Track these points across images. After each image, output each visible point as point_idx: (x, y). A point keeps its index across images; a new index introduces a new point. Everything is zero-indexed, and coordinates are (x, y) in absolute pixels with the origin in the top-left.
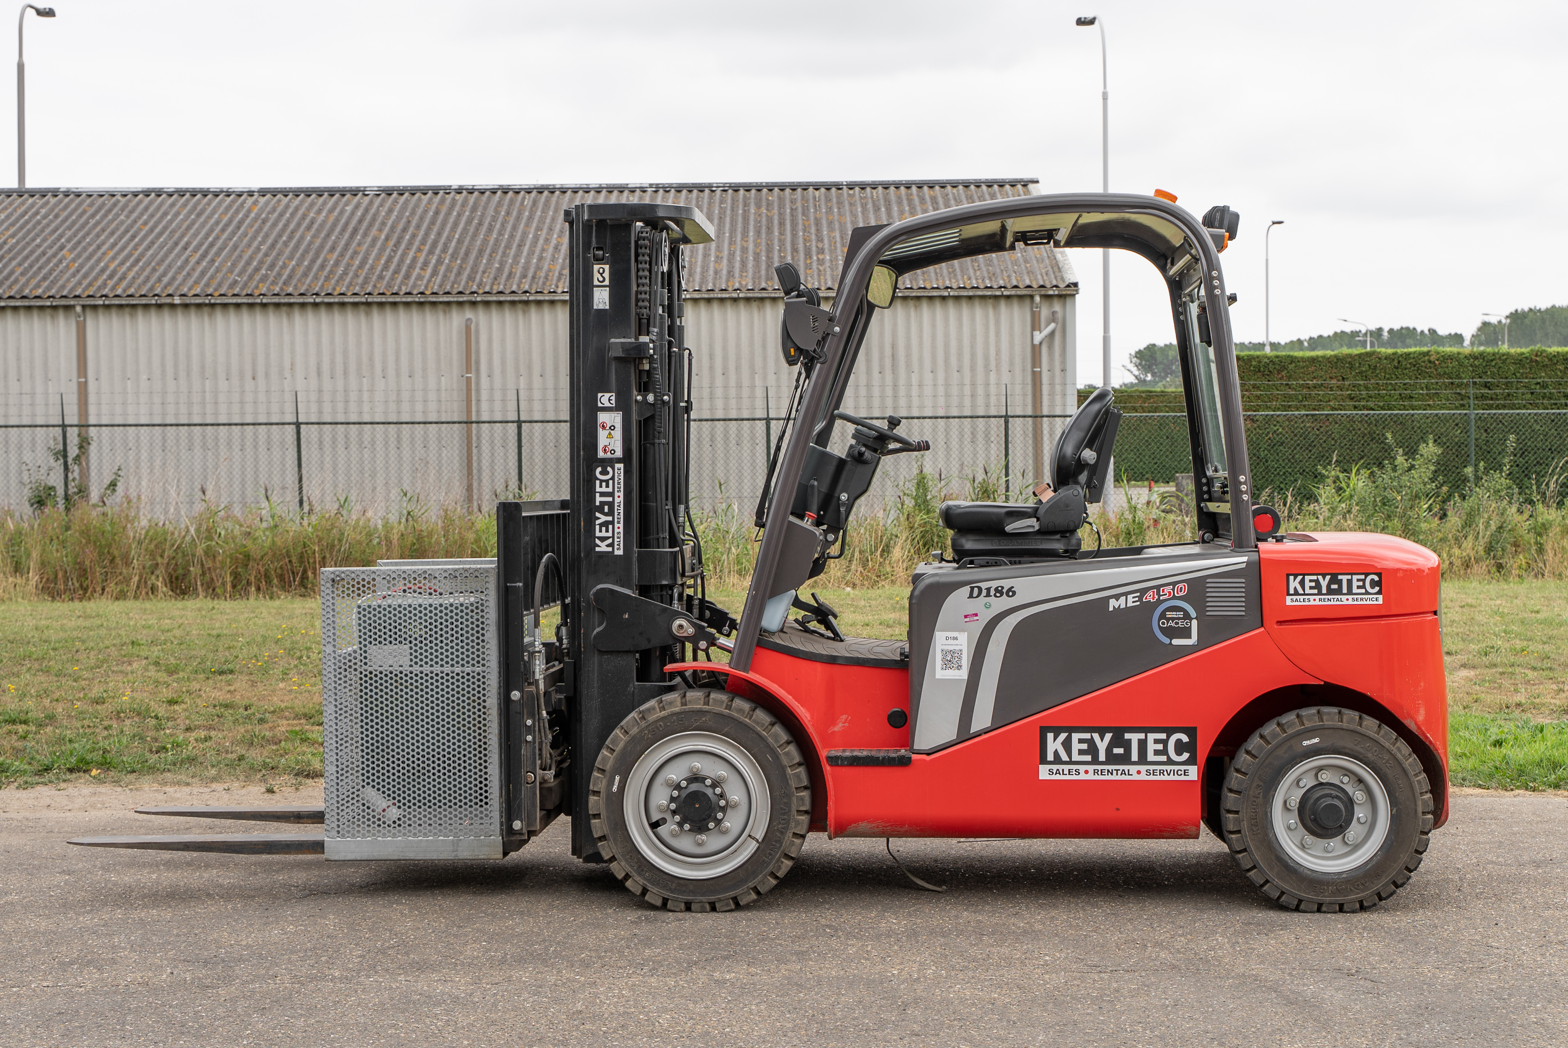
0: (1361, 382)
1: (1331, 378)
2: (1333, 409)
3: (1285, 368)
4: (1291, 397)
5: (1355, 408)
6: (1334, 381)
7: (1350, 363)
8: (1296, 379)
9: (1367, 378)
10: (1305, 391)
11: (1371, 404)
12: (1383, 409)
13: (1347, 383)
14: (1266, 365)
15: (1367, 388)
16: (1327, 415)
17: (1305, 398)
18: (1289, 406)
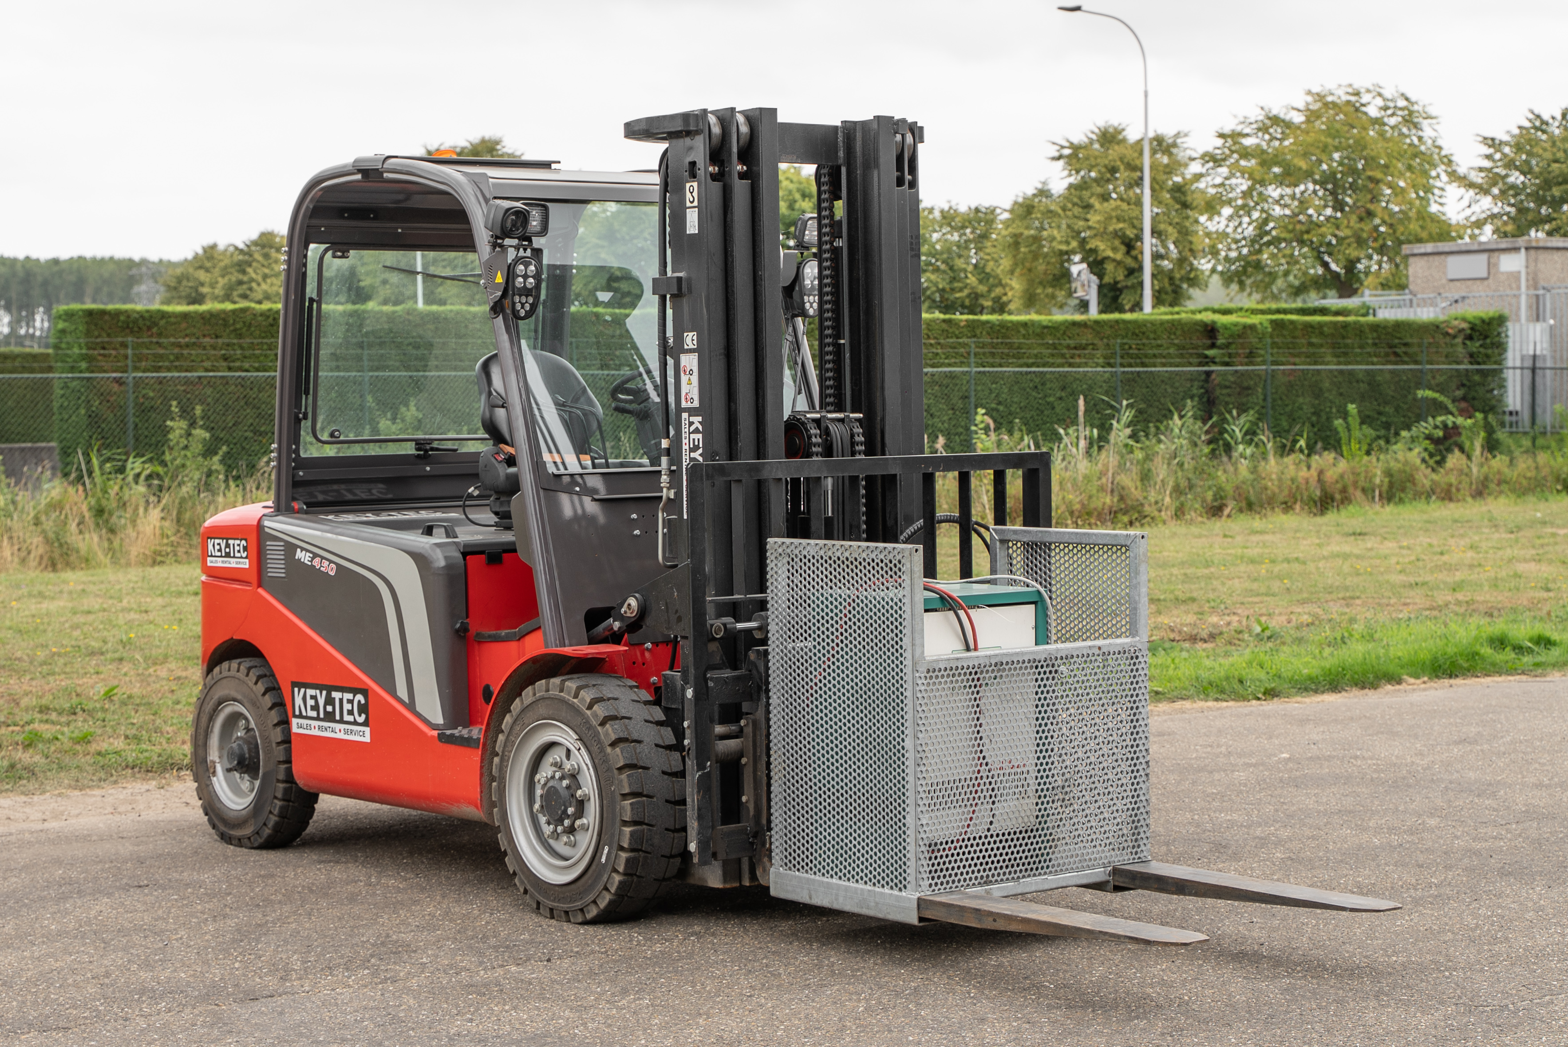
0: (235, 341)
1: (204, 336)
2: (207, 370)
3: (156, 324)
4: (161, 357)
5: (230, 369)
6: (207, 340)
7: (224, 320)
8: (167, 337)
9: (240, 336)
10: (176, 351)
11: (246, 365)
12: (257, 370)
13: (220, 341)
14: (135, 321)
15: (242, 348)
16: (200, 378)
17: (177, 358)
18: (160, 367)
